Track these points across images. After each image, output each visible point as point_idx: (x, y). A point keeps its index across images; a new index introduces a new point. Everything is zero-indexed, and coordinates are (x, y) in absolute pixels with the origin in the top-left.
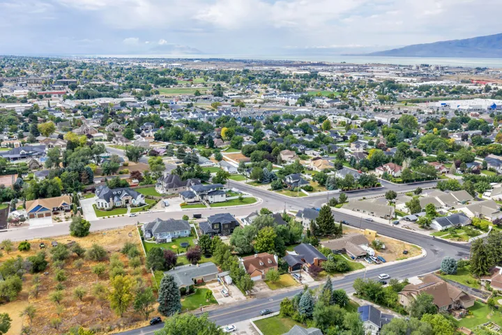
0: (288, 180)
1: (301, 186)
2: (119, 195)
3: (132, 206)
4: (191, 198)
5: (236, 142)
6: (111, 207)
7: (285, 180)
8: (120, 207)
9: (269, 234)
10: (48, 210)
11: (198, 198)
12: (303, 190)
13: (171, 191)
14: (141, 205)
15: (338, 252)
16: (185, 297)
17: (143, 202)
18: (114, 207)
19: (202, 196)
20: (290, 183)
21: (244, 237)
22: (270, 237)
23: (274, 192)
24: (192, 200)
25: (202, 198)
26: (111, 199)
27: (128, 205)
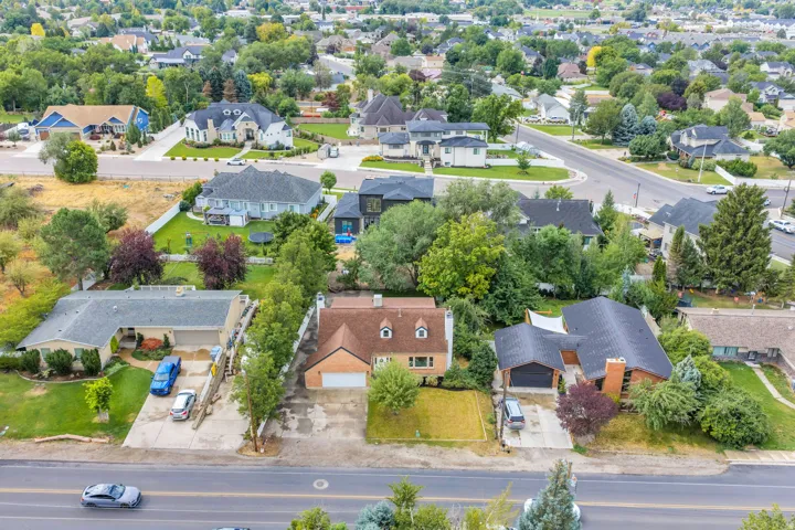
0: (685, 140)
1: (719, 157)
2: (233, 117)
3: (256, 147)
4: (396, 146)
5: (608, 71)
6: (210, 141)
7: (677, 140)
8: (228, 144)
9: (468, 239)
10: (73, 125)
11: (412, 148)
12: (720, 171)
13: (372, 131)
14: (279, 147)
15: (746, 356)
16: (59, 381)
17: (289, 141)
18: (218, 143)
19: (426, 145)
20: (689, 148)
21: (396, 238)
22: (467, 251)
23: (632, 165)
24: (399, 152)
25: (426, 152)
26: (210, 122)
27: (249, 144)
